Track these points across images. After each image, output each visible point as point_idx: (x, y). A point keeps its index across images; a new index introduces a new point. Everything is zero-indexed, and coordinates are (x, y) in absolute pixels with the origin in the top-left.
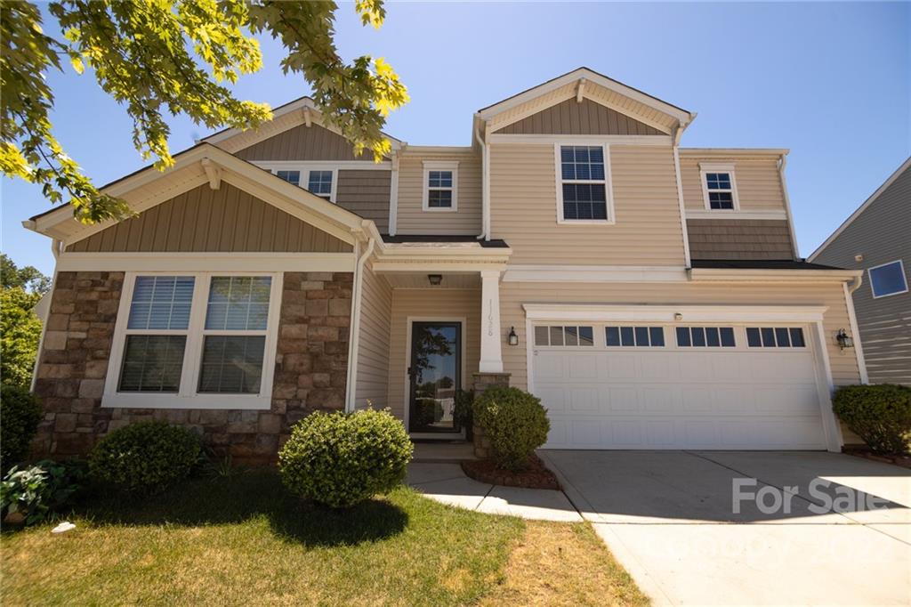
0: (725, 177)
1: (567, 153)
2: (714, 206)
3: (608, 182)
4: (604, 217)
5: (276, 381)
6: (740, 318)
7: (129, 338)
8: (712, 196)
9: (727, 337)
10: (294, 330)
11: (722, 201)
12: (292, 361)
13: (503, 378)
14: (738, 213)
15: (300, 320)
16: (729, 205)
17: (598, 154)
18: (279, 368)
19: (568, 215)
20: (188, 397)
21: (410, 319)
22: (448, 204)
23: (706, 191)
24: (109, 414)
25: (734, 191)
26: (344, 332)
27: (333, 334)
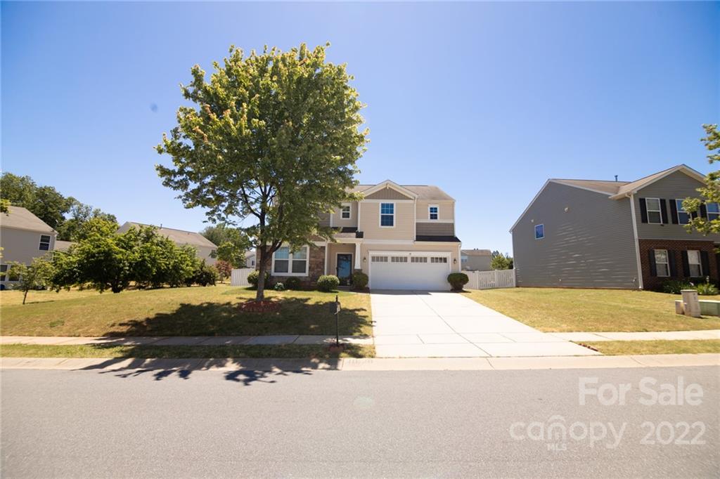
0: (436, 209)
1: (383, 205)
2: (431, 218)
3: (394, 215)
4: (392, 225)
5: (309, 270)
6: (429, 255)
7: (276, 261)
8: (431, 215)
9: (425, 260)
10: (312, 259)
11: (434, 217)
12: (313, 266)
13: (360, 270)
14: (438, 221)
15: (314, 257)
16: (436, 218)
17: (392, 205)
18: (310, 268)
19: (382, 225)
20: (290, 274)
21: (337, 254)
22: (348, 217)
23: (429, 213)
24: (273, 277)
25: (438, 213)
26: (324, 260)
27: (321, 260)
